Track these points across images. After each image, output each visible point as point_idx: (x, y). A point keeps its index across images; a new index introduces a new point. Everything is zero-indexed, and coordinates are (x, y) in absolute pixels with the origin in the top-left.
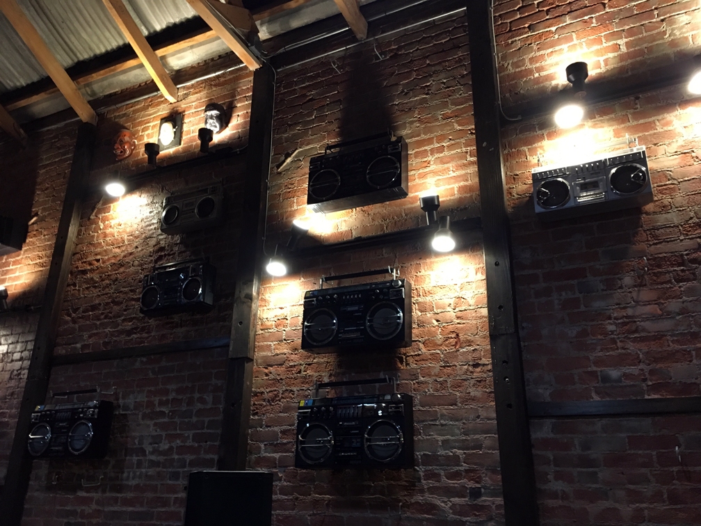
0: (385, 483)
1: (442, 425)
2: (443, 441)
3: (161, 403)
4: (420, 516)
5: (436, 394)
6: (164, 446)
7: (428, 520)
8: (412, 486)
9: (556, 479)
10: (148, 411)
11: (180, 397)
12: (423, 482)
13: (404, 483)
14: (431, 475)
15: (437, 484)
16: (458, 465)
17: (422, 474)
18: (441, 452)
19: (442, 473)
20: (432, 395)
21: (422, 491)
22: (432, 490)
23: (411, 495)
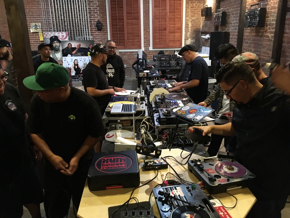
0: (262, 31)
1: (273, 15)
2: (273, 19)
3: (234, 11)
4: (266, 38)
5: (273, 6)
6: (234, 22)
7: (267, 39)
8: (266, 31)
9: (288, 29)
10: (232, 13)
11: (236, 9)
12: (268, 30)
13: (265, 31)
14: (270, 29)
15: (270, 31)
16: (274, 26)
17: (268, 28)
18: (272, 22)
19: (271, 28)
20: (272, 6)
21: (267, 32)
22: (269, 32)
23: (266, 33)
